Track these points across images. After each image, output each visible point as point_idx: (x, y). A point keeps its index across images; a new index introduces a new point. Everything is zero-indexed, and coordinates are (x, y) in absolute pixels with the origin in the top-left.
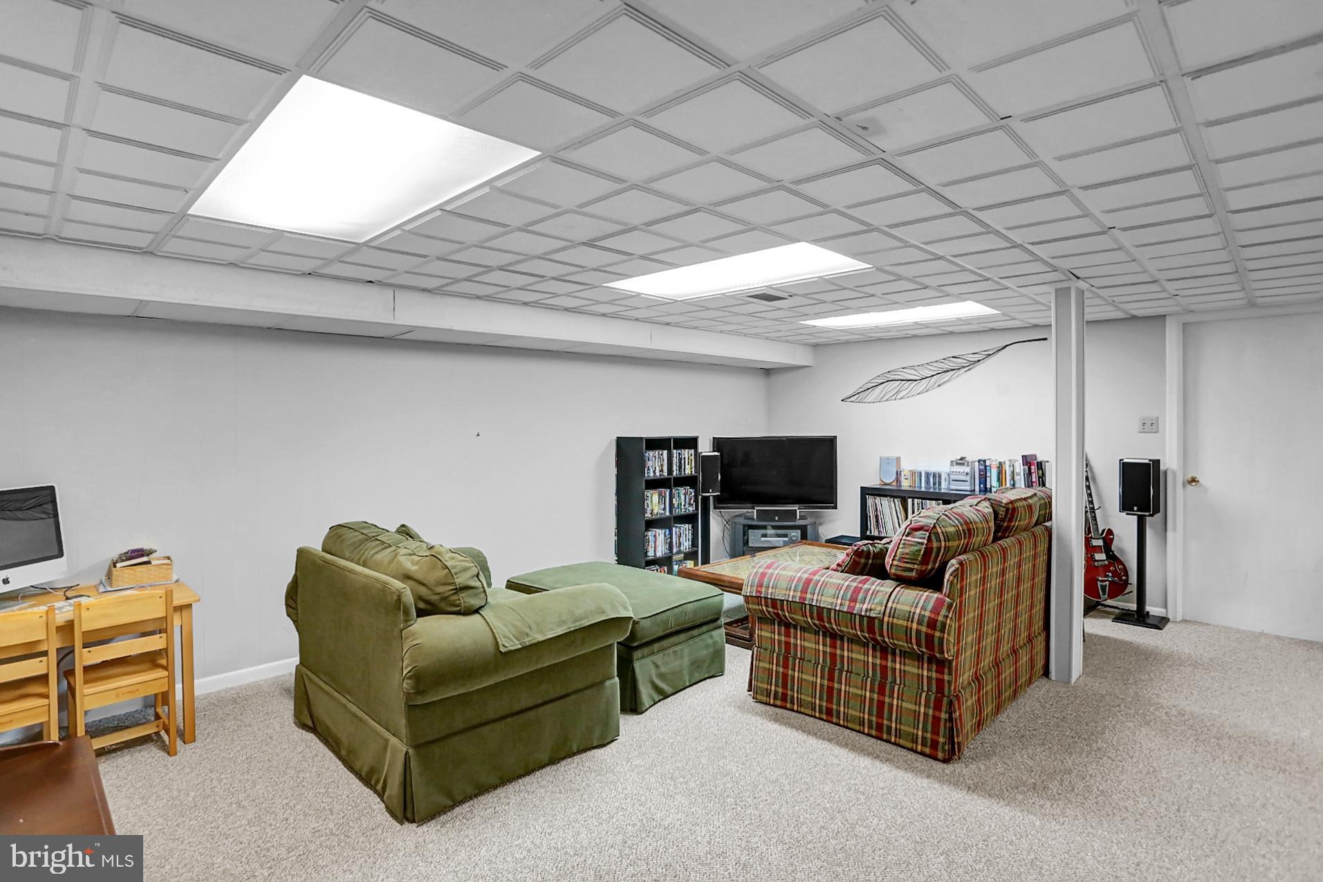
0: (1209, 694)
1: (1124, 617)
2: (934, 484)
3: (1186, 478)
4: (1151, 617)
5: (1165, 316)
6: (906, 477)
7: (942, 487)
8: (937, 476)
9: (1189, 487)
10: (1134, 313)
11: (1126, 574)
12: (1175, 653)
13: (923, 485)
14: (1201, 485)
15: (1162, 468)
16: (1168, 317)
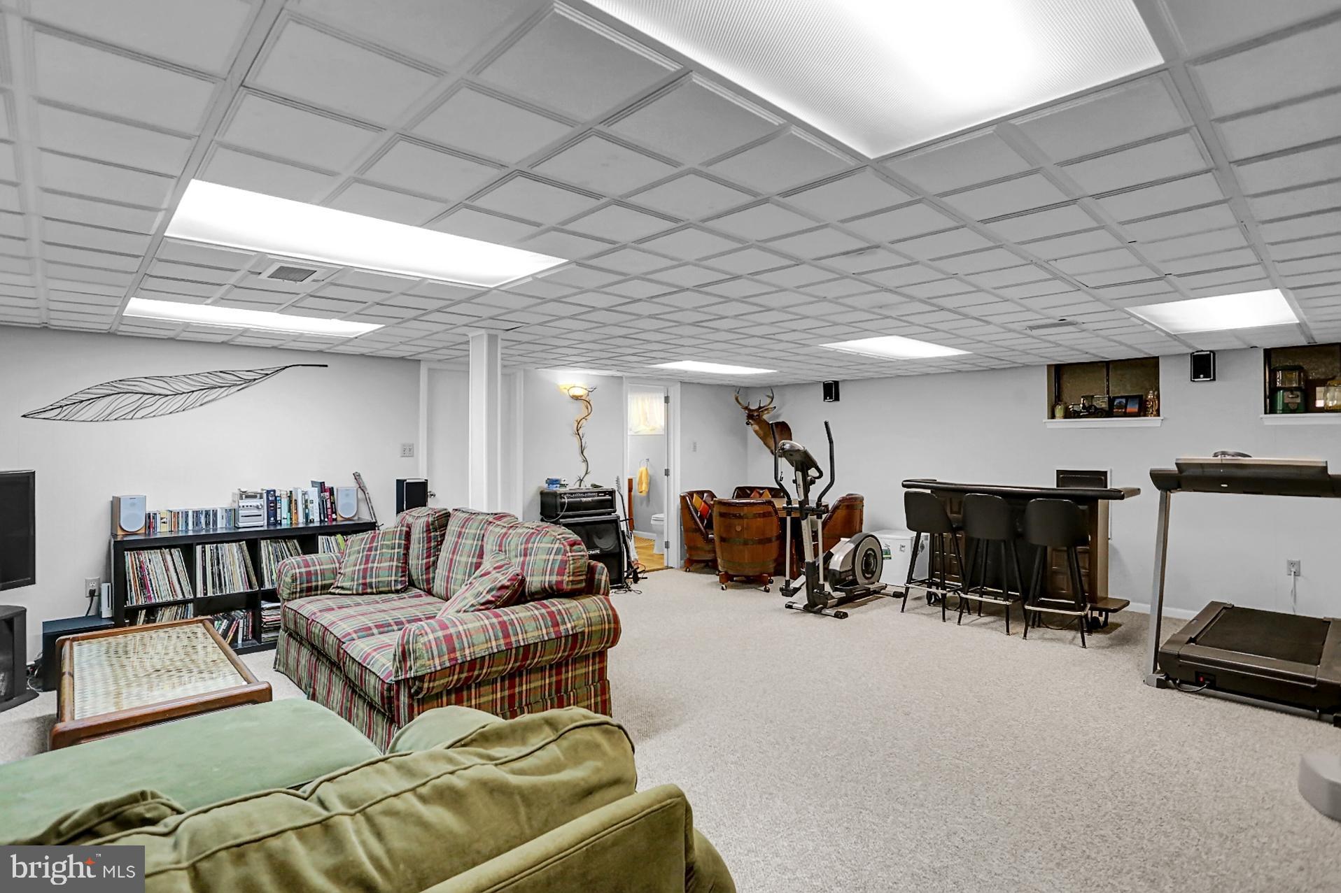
2: (207, 524)
5: (419, 360)
6: (164, 520)
7: (219, 526)
8: (211, 515)
13: (190, 527)
14: (436, 498)
16: (422, 363)
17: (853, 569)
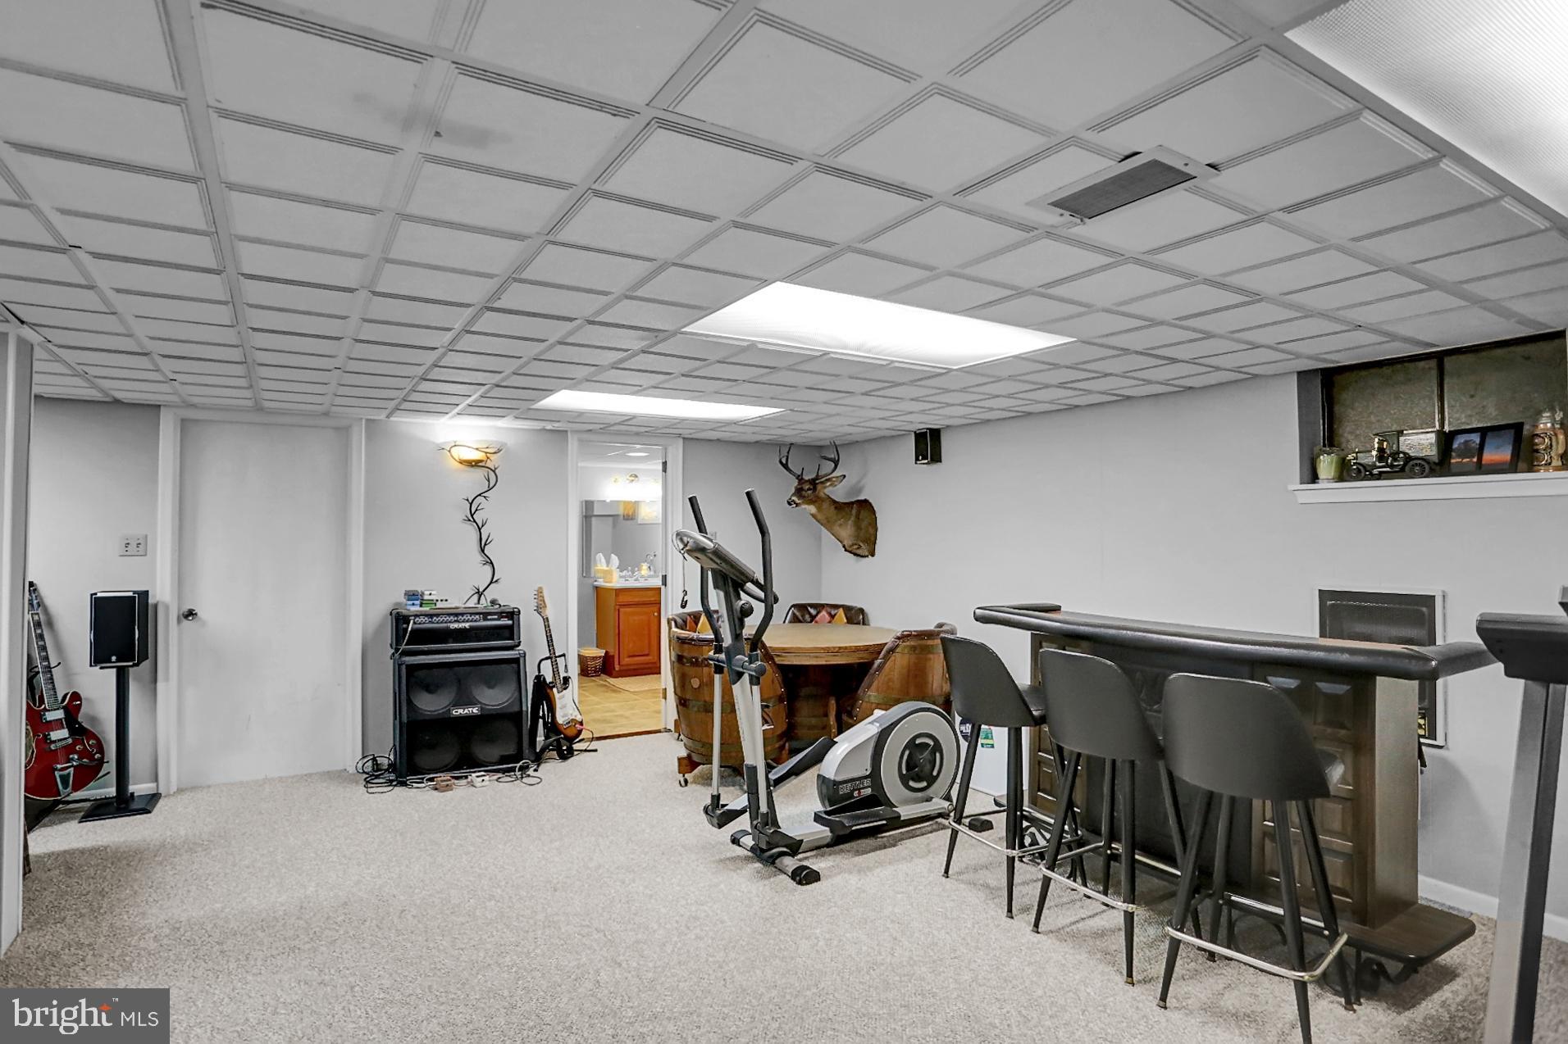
0: (211, 883)
1: (99, 810)
3: (181, 612)
4: (136, 799)
5: (159, 406)
9: (185, 623)
10: (119, 395)
11: (101, 750)
12: (168, 840)
14: (200, 619)
15: (151, 601)
16: (162, 408)
17: (875, 775)
